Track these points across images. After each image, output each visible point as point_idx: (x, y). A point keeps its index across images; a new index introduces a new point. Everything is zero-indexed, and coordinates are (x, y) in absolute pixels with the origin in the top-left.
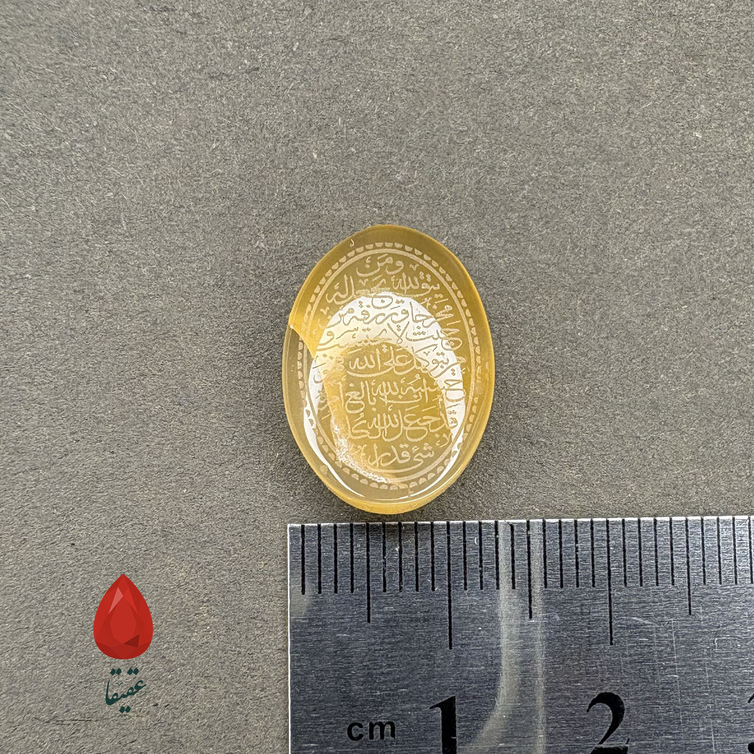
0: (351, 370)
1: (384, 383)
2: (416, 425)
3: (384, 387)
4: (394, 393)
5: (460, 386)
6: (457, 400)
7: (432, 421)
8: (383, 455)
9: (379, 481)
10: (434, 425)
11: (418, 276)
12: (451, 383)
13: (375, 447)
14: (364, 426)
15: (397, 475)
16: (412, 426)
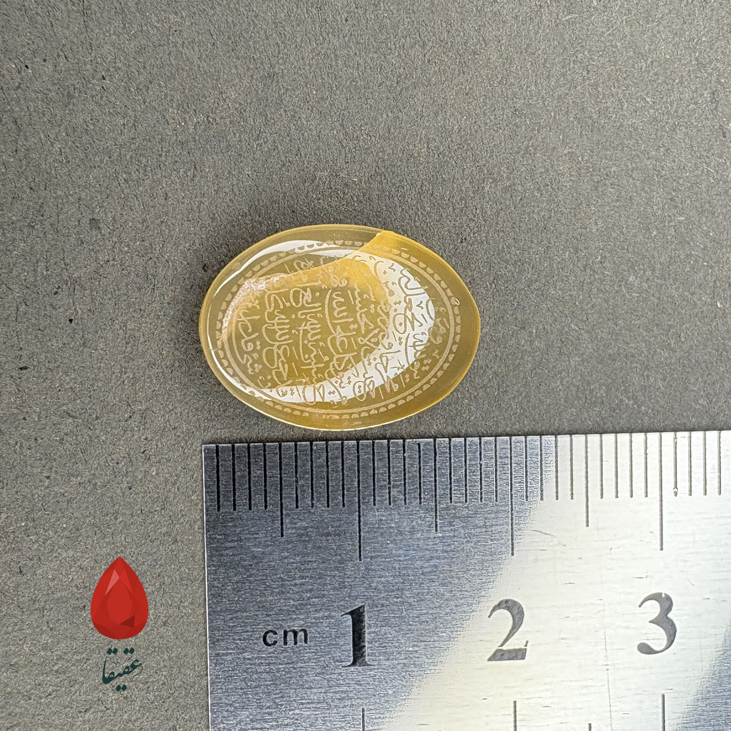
0: (331, 294)
1: (319, 326)
2: (279, 357)
3: (316, 326)
4: (309, 335)
5: (319, 399)
6: (304, 396)
7: (283, 373)
8: (249, 324)
9: (224, 321)
10: (279, 375)
11: (426, 358)
12: (321, 391)
13: (257, 317)
14: (277, 306)
15: (230, 339)
16: (278, 354)
